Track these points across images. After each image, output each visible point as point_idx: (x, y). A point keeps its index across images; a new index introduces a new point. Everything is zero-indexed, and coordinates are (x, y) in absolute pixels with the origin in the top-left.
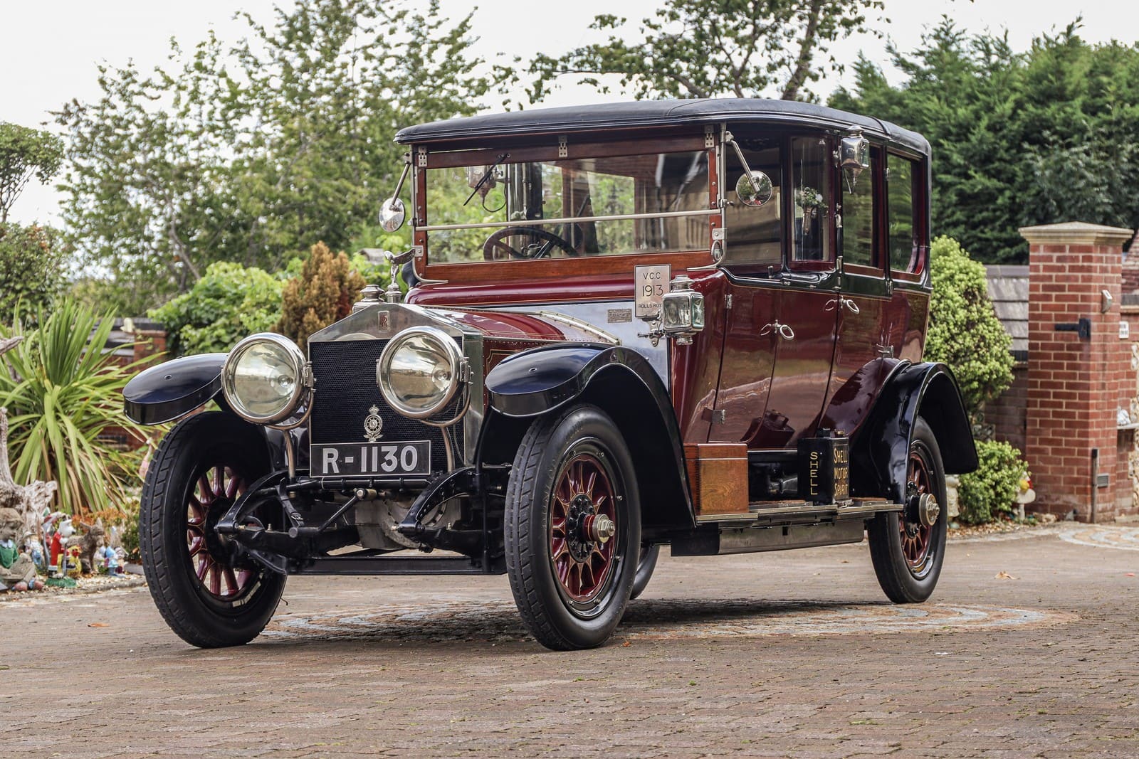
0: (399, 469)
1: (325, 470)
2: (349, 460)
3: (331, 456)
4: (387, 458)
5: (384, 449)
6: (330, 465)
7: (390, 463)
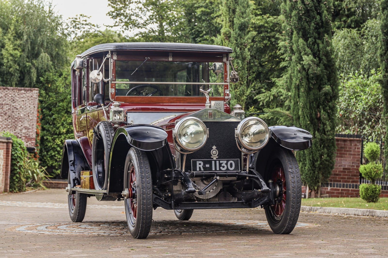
0: (228, 169)
1: (198, 169)
2: (208, 166)
3: (200, 164)
4: (222, 165)
5: (221, 162)
6: (200, 168)
7: (224, 167)
